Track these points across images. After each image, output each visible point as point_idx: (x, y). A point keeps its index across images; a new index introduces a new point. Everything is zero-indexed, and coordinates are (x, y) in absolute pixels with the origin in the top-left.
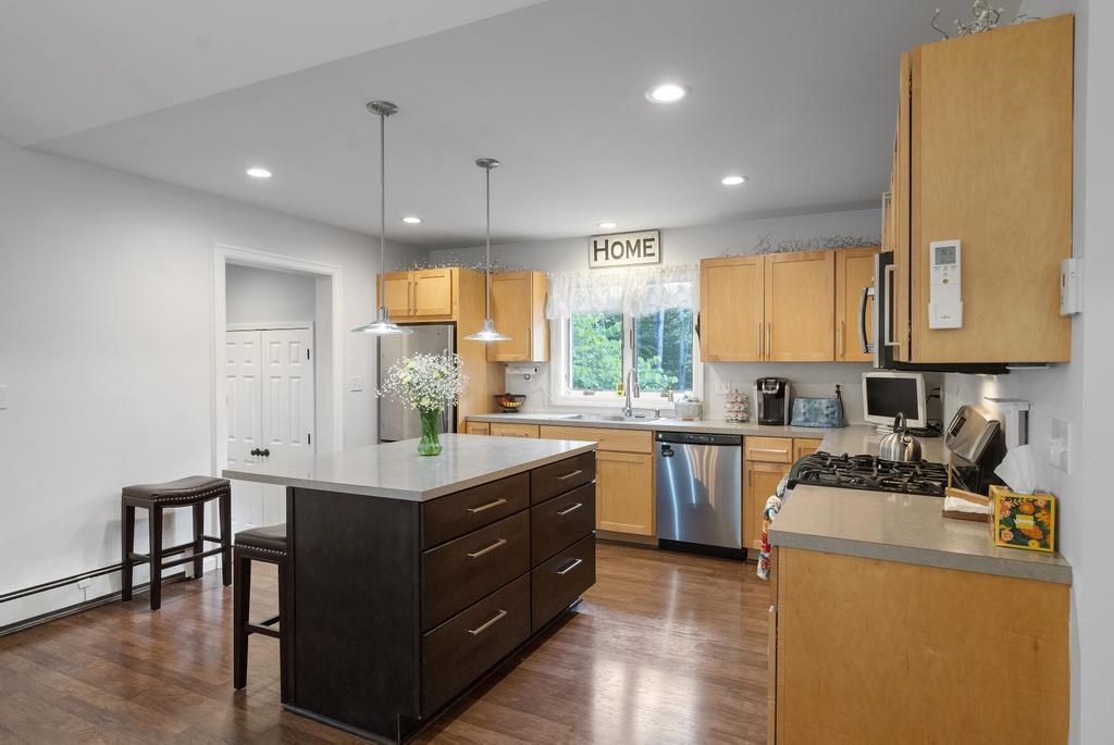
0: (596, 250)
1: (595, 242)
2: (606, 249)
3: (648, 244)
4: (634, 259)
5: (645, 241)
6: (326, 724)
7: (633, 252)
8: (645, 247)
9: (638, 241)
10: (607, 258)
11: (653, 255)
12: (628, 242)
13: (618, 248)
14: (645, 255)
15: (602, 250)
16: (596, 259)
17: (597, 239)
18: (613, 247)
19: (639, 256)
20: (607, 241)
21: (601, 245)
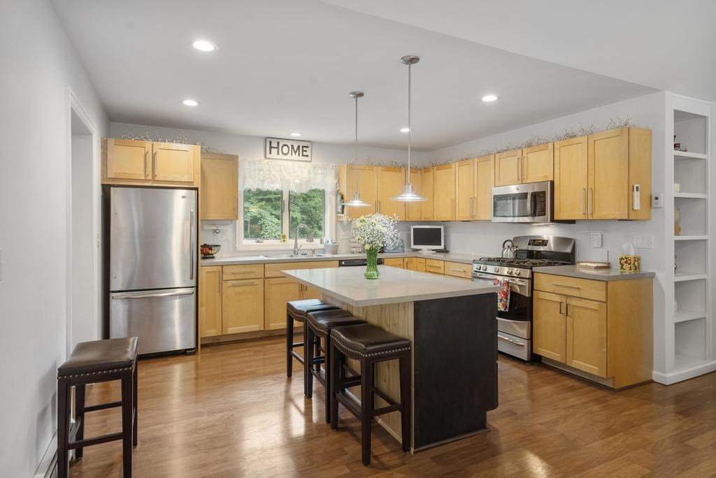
0: (271, 147)
1: (270, 142)
2: (278, 148)
3: (305, 149)
4: (295, 157)
5: (303, 147)
6: (448, 443)
7: (295, 152)
8: (303, 151)
9: (299, 147)
10: (278, 154)
11: (307, 156)
12: (292, 146)
13: (285, 148)
14: (303, 155)
15: (275, 148)
16: (270, 153)
17: (272, 140)
18: (282, 147)
19: (299, 155)
20: (278, 143)
21: (274, 145)
